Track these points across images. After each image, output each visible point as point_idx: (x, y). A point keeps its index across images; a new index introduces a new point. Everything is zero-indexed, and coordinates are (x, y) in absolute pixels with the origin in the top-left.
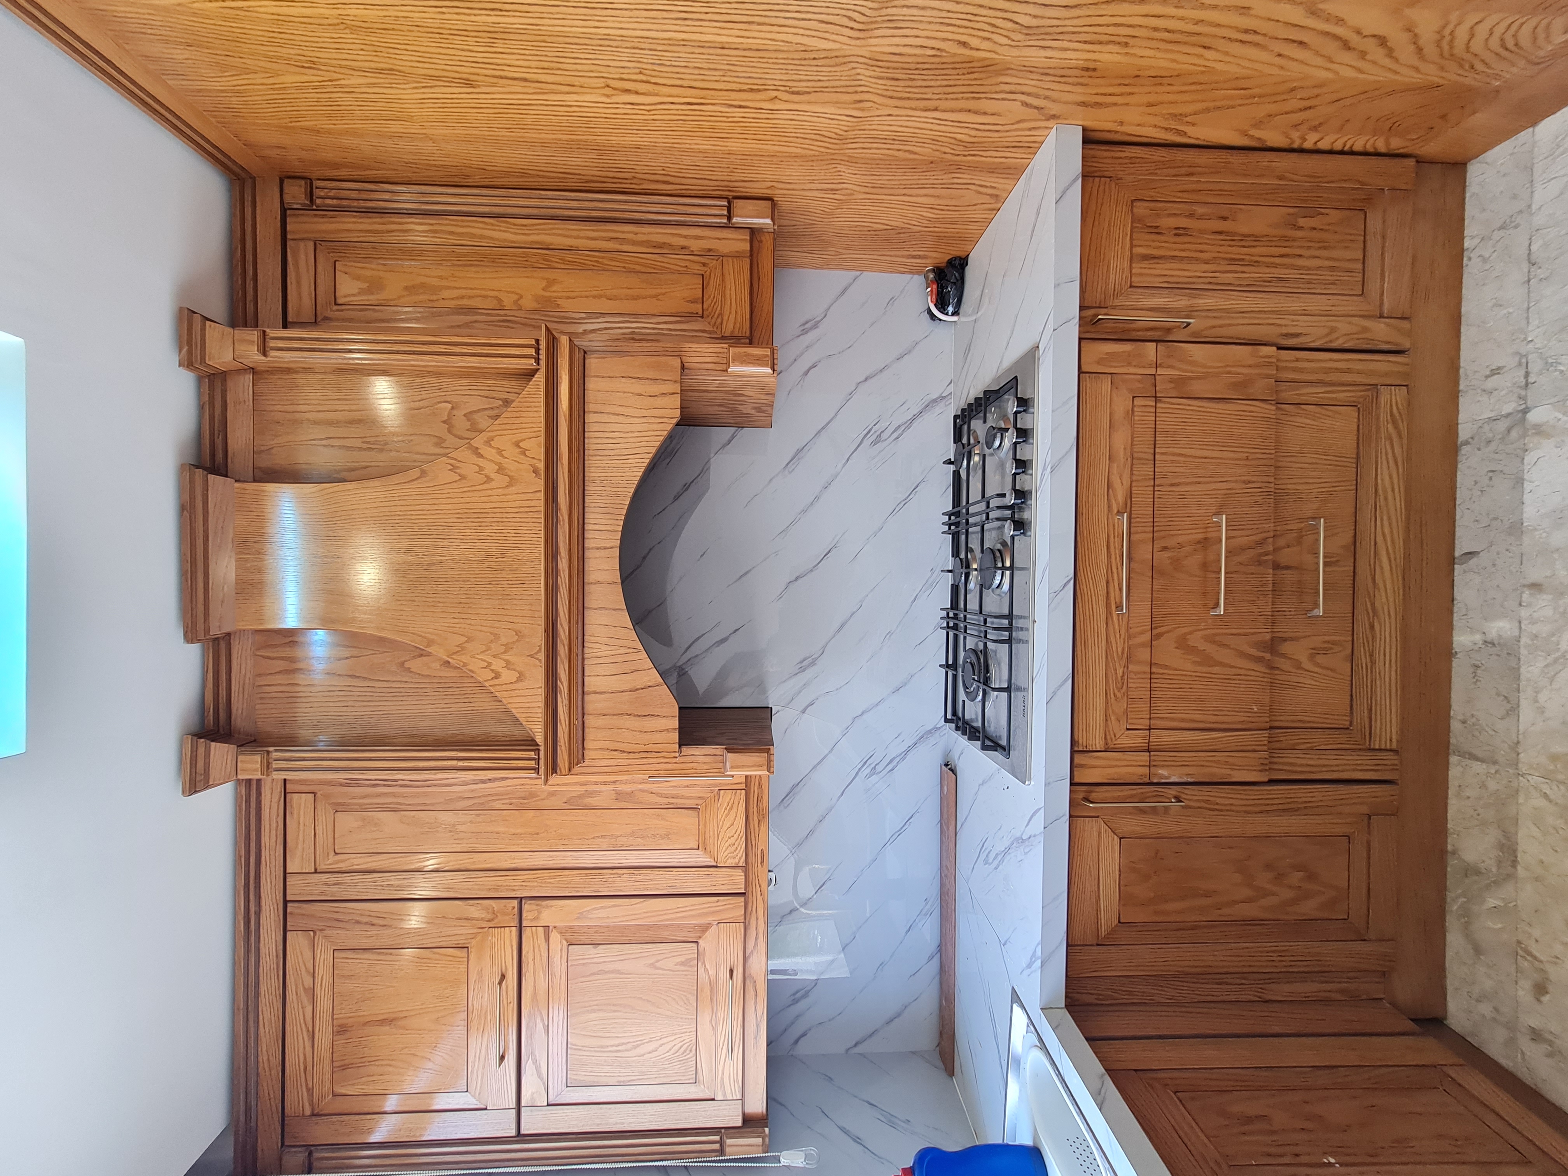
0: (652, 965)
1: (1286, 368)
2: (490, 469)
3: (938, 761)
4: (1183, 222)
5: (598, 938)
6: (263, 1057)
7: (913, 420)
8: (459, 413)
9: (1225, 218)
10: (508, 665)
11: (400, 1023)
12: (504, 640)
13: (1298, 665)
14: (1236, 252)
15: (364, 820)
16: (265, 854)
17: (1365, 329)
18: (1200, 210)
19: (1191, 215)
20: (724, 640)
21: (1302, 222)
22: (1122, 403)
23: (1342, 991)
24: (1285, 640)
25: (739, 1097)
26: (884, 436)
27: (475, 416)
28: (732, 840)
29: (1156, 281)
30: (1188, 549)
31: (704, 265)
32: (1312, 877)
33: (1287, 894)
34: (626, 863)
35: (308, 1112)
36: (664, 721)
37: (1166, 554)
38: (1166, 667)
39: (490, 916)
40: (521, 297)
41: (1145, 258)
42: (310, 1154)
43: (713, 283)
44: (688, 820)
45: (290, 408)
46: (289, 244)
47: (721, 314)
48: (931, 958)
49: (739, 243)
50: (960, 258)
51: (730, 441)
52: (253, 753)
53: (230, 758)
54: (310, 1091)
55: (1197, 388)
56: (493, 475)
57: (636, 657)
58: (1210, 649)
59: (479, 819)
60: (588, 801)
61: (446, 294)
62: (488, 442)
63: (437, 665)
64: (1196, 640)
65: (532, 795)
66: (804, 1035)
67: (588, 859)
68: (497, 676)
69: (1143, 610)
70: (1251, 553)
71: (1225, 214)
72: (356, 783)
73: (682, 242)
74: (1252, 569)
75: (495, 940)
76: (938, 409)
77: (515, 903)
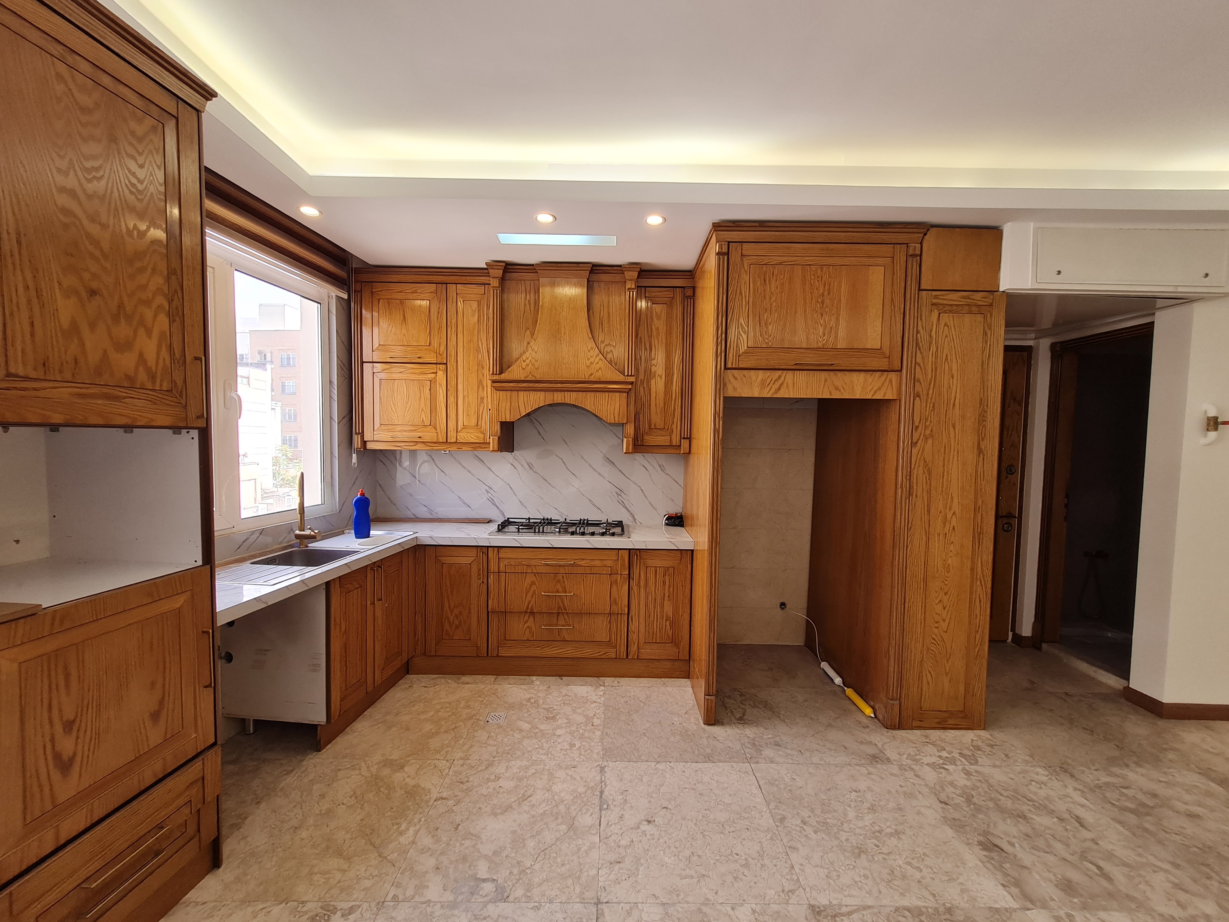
0: (422, 410)
1: (621, 618)
2: (592, 360)
3: (492, 519)
4: (667, 583)
5: (432, 391)
6: (393, 276)
7: (626, 508)
8: (612, 348)
9: (669, 597)
11: (404, 322)
12: (535, 363)
13: (526, 622)
14: (658, 601)
15: (475, 310)
16: (464, 278)
17: (634, 644)
18: (671, 589)
19: (669, 586)
20: (540, 434)
21: (668, 622)
22: (609, 563)
23: (418, 639)
24: (534, 618)
25: (375, 440)
26: (620, 497)
27: (611, 353)
28: (466, 437)
29: (648, 575)
30: (563, 585)
31: (668, 429)
32: (457, 627)
33: (451, 619)
34: (459, 400)
35: (373, 290)
36: (509, 416)
37: (561, 578)
38: (525, 578)
39: (441, 353)
40: (656, 366)
41: (656, 571)
42: (359, 292)
43: (662, 433)
44: (473, 422)
46: (672, 289)
47: (651, 435)
48: (414, 515)
49: (675, 441)
50: (683, 524)
51: (617, 437)
52: (499, 284)
53: (498, 276)
54: (381, 291)
55: (614, 588)
56: (590, 360)
57: (529, 408)
58: (531, 592)
59: (475, 351)
61: (656, 341)
62: (601, 359)
63: (528, 340)
64: (534, 587)
65: (483, 368)
66: (384, 464)
67: (460, 387)
68: (524, 361)
69: (544, 570)
70: (562, 606)
72: (488, 308)
73: (675, 421)
74: (557, 606)
75: (432, 355)
76: (630, 518)
77: (445, 362)
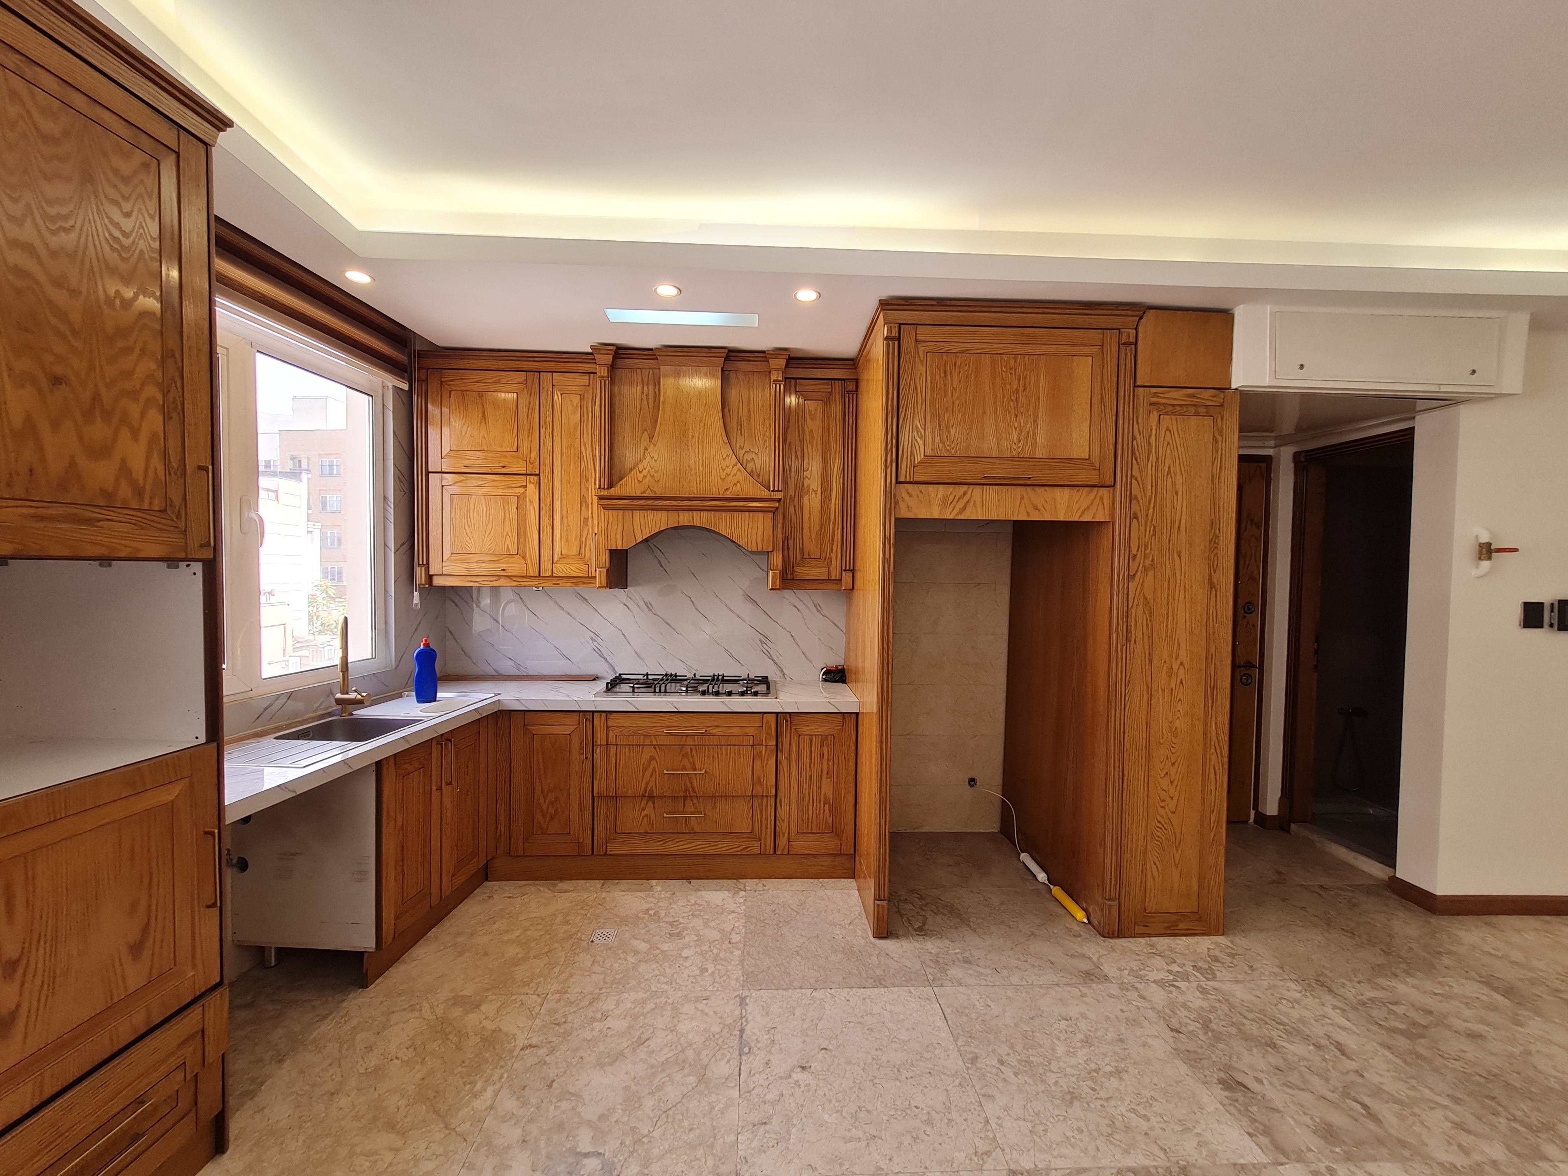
0: (507, 534)
1: (767, 801)
2: (728, 470)
3: (599, 675)
4: (825, 756)
5: (520, 509)
6: (469, 362)
8: (754, 456)
9: (827, 773)
10: (645, 477)
11: (483, 422)
12: (655, 475)
13: (643, 809)
14: (814, 779)
15: (577, 407)
16: (562, 364)
17: (784, 835)
18: (831, 764)
19: (828, 760)
20: (661, 566)
21: (827, 806)
22: (751, 731)
23: (500, 835)
24: (654, 803)
25: (444, 573)
26: (764, 645)
27: (752, 463)
28: (565, 570)
29: (801, 746)
30: (691, 760)
31: (825, 559)
32: (552, 818)
33: (545, 807)
34: (555, 522)
35: (443, 380)
36: (621, 543)
37: (689, 751)
38: (642, 751)
39: (531, 461)
40: (809, 479)
41: (811, 740)
42: (424, 381)
43: (818, 563)
44: (574, 550)
45: (755, 386)
46: (830, 381)
47: (804, 566)
48: (496, 671)
49: (835, 573)
50: (845, 680)
51: (761, 568)
52: (608, 373)
53: (606, 362)
54: (453, 380)
55: (758, 763)
56: (725, 471)
57: (648, 532)
58: (650, 770)
59: (576, 458)
60: (584, 505)
61: (810, 447)
62: (739, 470)
63: (646, 444)
64: (653, 763)
66: (457, 605)
67: (557, 505)
68: (640, 472)
69: (666, 740)
71: (829, 774)
72: (594, 403)
73: (835, 549)
74: (683, 787)
75: (520, 463)
76: (778, 673)
77: (538, 473)
